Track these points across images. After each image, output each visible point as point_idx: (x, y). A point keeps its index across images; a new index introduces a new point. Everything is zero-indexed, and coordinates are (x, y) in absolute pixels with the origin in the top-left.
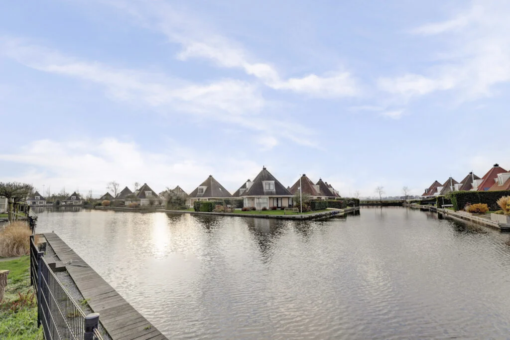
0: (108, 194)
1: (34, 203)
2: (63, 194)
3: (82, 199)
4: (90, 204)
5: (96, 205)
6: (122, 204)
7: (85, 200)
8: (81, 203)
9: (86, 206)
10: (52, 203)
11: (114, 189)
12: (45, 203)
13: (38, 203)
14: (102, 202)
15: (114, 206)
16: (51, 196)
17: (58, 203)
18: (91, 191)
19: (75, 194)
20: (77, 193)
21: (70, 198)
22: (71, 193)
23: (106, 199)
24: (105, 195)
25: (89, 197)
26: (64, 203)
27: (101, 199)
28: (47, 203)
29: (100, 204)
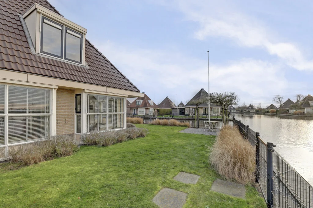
0: (272, 105)
1: (231, 111)
2: (244, 106)
3: (255, 109)
4: (260, 112)
5: (265, 112)
6: (287, 112)
7: (256, 109)
8: (255, 111)
9: (258, 113)
10: (239, 111)
11: (279, 101)
12: (235, 111)
14: (270, 111)
15: (280, 113)
16: (238, 107)
17: (242, 111)
18: (260, 104)
19: (251, 106)
20: (252, 105)
21: (248, 108)
22: (248, 105)
23: (271, 108)
24: (270, 106)
25: (259, 107)
26: (245, 111)
27: (268, 108)
28: (237, 111)
29: (268, 112)
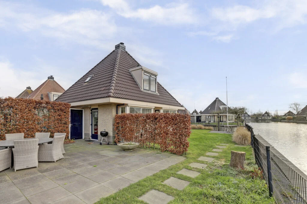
0: (290, 112)
1: (245, 118)
2: (259, 113)
3: (271, 116)
4: (276, 119)
5: (282, 119)
6: (303, 119)
7: (273, 116)
8: (271, 118)
9: (274, 120)
10: (254, 118)
11: (295, 108)
12: (250, 118)
13: (247, 118)
14: (286, 118)
15: (297, 120)
16: (253, 114)
17: (257, 118)
18: (277, 111)
19: (266, 113)
20: (267, 112)
21: (263, 115)
22: (264, 112)
23: (289, 115)
24: (287, 113)
25: (276, 114)
26: (260, 118)
27: (285, 115)
28: (251, 118)
29: (284, 119)
